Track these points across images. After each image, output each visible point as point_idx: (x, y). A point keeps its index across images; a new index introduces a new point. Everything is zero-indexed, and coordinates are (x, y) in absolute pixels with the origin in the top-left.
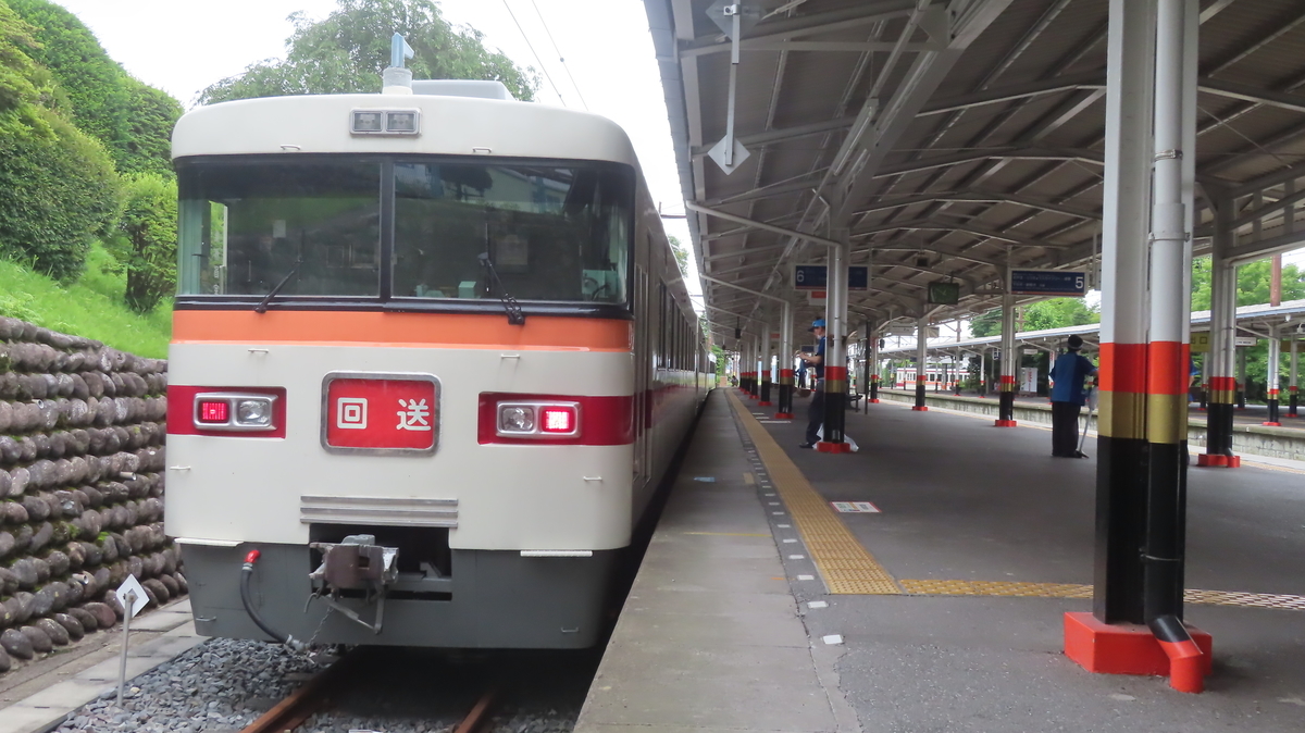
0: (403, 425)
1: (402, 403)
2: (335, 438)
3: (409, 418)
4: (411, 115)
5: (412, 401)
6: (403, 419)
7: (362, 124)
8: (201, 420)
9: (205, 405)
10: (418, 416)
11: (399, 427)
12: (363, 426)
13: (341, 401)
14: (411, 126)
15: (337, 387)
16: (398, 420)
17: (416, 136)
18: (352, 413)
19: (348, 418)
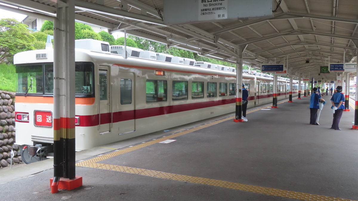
0: (48, 121)
1: (47, 116)
2: (37, 124)
3: (48, 120)
4: (45, 54)
5: (49, 116)
6: (47, 120)
7: (38, 56)
8: (17, 119)
9: (18, 116)
10: (50, 119)
11: (47, 122)
12: (41, 121)
13: (38, 116)
14: (45, 56)
15: (37, 113)
16: (46, 120)
17: (46, 59)
18: (39, 118)
19: (39, 119)
